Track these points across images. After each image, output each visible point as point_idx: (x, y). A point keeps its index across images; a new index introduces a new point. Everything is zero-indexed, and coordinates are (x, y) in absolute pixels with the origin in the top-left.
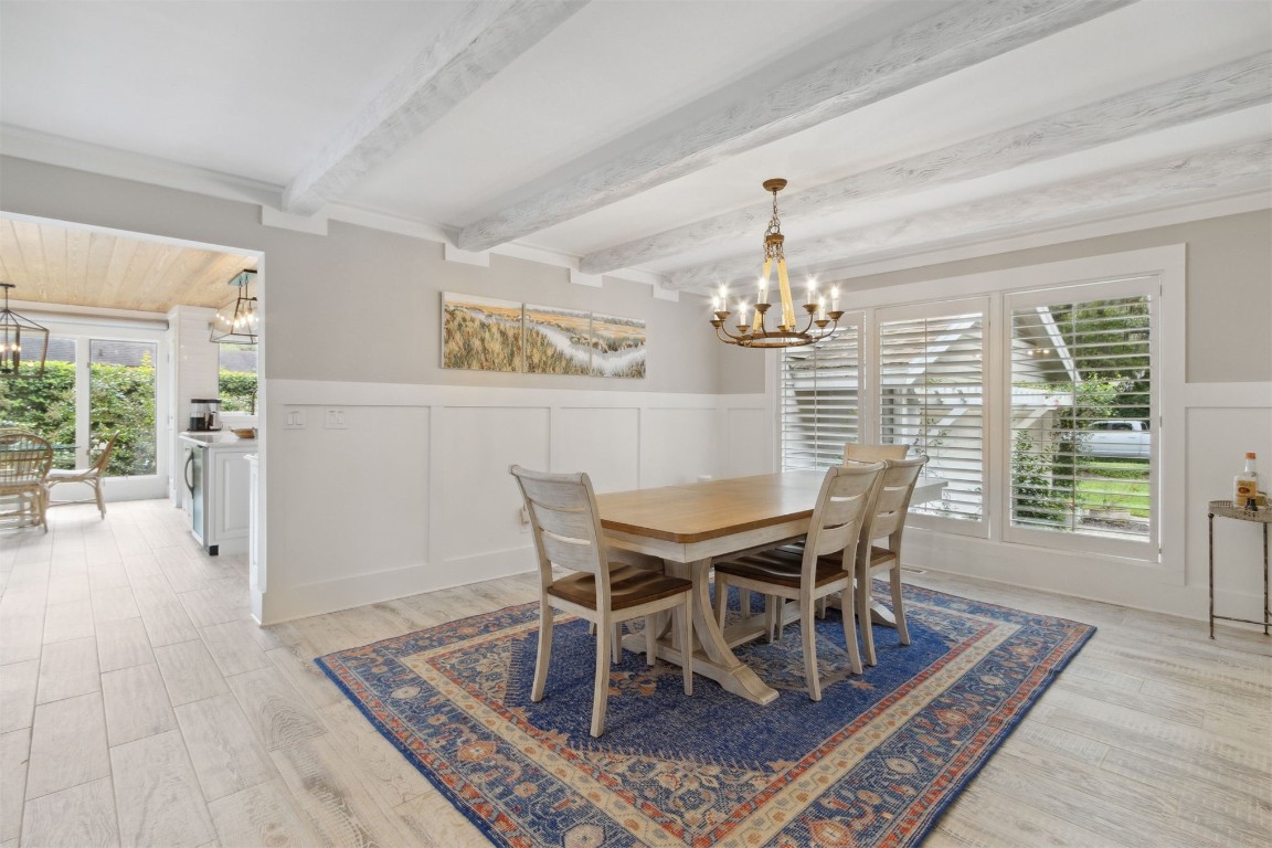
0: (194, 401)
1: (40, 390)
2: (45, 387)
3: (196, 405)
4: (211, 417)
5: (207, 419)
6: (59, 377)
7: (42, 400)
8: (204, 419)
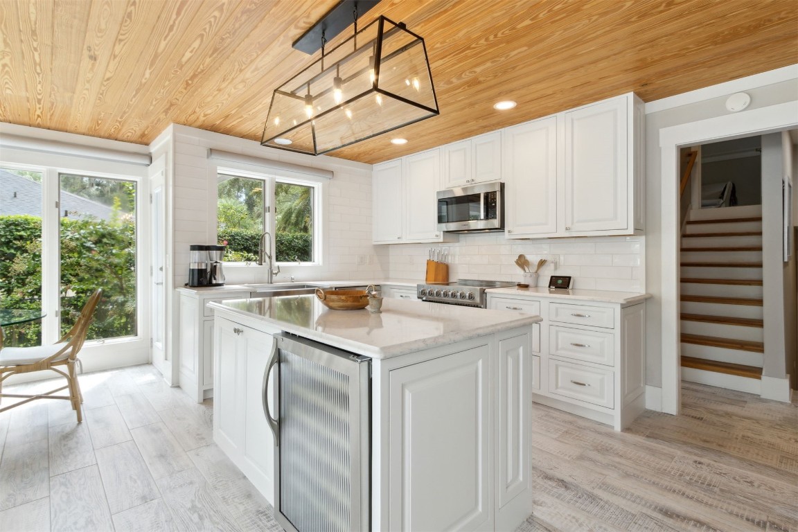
0: (194, 248)
1: (11, 241)
2: (15, 239)
3: (196, 253)
4: (214, 269)
5: (209, 270)
6: (28, 229)
7: (12, 251)
8: (206, 270)
